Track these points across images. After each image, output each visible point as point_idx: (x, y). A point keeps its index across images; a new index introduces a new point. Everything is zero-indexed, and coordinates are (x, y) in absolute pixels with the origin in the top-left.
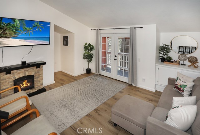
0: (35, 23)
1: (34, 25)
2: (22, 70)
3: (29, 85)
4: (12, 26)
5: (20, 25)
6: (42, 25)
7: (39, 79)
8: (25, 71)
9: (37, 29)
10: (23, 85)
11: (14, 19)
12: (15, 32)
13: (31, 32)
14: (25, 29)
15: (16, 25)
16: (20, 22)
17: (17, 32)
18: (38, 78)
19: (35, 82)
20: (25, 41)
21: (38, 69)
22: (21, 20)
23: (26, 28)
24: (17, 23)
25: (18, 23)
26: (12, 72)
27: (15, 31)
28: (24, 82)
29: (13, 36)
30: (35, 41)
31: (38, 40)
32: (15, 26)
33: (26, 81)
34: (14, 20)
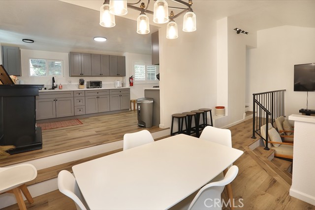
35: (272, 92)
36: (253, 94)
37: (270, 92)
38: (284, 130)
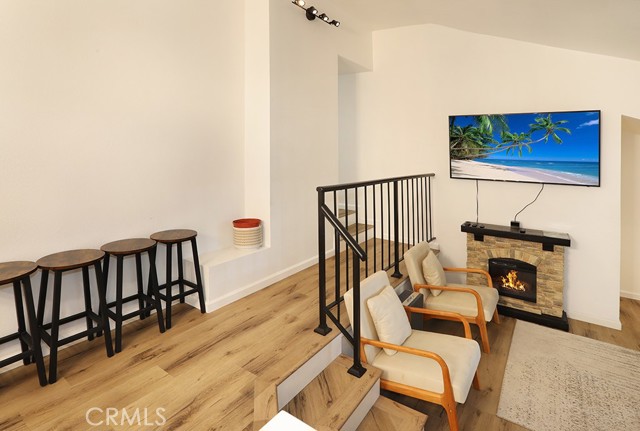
0: (537, 121)
1: (535, 127)
2: (507, 242)
3: (522, 287)
4: (476, 134)
5: (494, 128)
6: (563, 122)
7: (550, 283)
8: (513, 246)
9: (546, 137)
10: (508, 281)
11: (479, 116)
12: (481, 146)
13: (524, 146)
14: (505, 138)
15: (484, 130)
16: (492, 122)
17: (487, 147)
18: (546, 278)
19: (539, 289)
20: (508, 169)
21: (547, 253)
22: (495, 118)
23: (511, 135)
24: (485, 126)
25: (488, 123)
26: (486, 237)
27: (481, 143)
28: (510, 275)
29: (478, 155)
30: (538, 171)
31: (547, 171)
32: (482, 131)
33: (514, 274)
34: (478, 119)
35: (395, 180)
36: (318, 189)
37: (388, 181)
38: (426, 283)
